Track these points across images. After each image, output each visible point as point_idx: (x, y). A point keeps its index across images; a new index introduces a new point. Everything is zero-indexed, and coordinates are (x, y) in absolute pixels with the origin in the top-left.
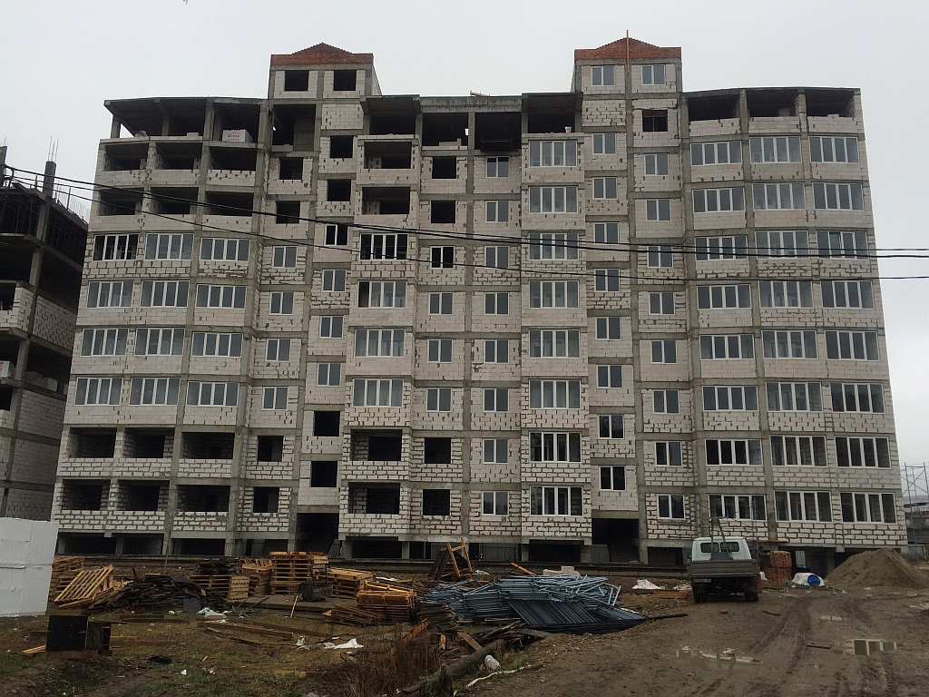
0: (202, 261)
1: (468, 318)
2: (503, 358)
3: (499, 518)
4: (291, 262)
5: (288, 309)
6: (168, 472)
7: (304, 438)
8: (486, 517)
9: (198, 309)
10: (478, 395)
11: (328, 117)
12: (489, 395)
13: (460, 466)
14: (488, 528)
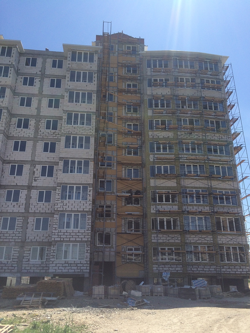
1: (33, 154)
3: (39, 262)
8: (32, 262)
13: (21, 233)
14: (32, 268)
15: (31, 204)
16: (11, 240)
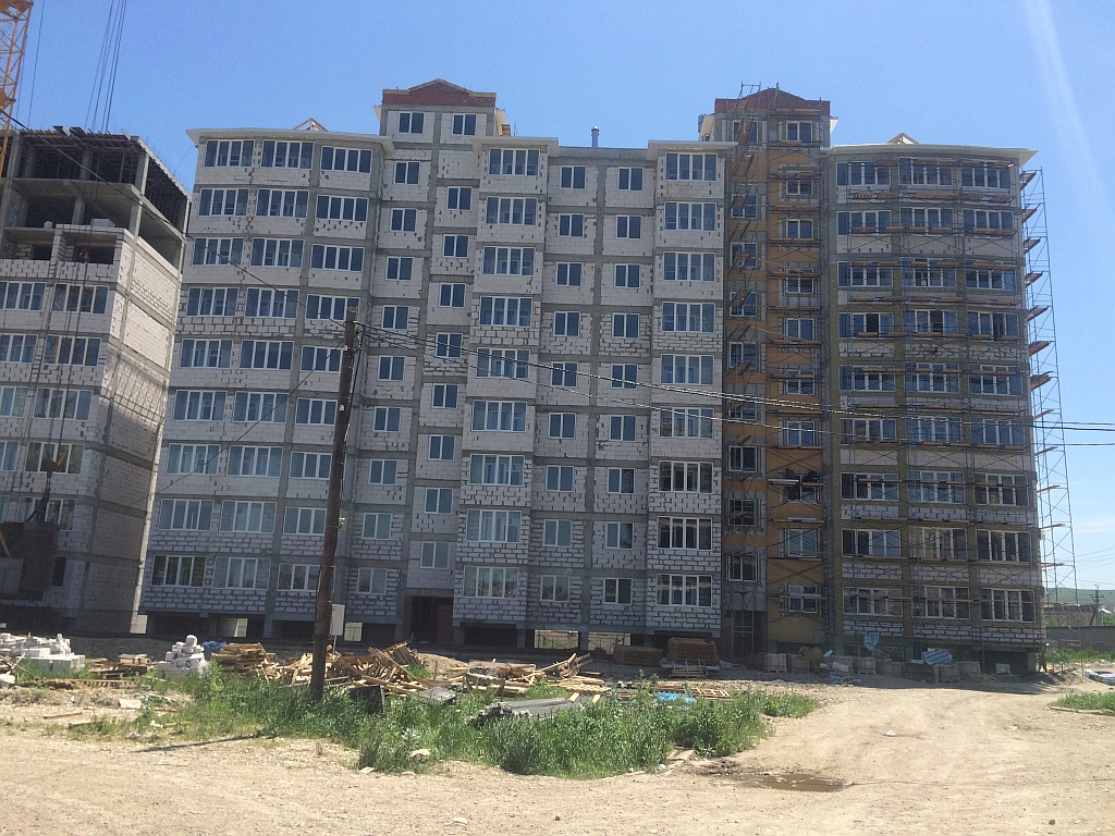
0: (307, 321)
1: (593, 392)
2: (630, 436)
3: (621, 607)
4: (402, 324)
5: (398, 376)
6: (270, 549)
7: (414, 516)
8: (608, 605)
9: (303, 374)
10: (602, 474)
11: (445, 164)
12: (614, 475)
13: (581, 551)
14: (609, 617)
15: (596, 496)
16: (564, 565)
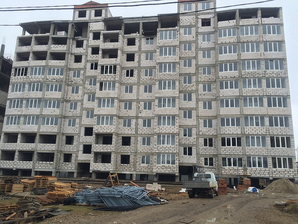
0: (48, 76)
1: (138, 94)
2: (150, 108)
3: (147, 165)
4: (78, 76)
5: (77, 92)
6: (34, 148)
7: (81, 137)
8: (142, 165)
9: (46, 92)
10: (141, 121)
11: (92, 26)
12: (144, 122)
13: (134, 147)
14: (142, 169)
15: (139, 129)
